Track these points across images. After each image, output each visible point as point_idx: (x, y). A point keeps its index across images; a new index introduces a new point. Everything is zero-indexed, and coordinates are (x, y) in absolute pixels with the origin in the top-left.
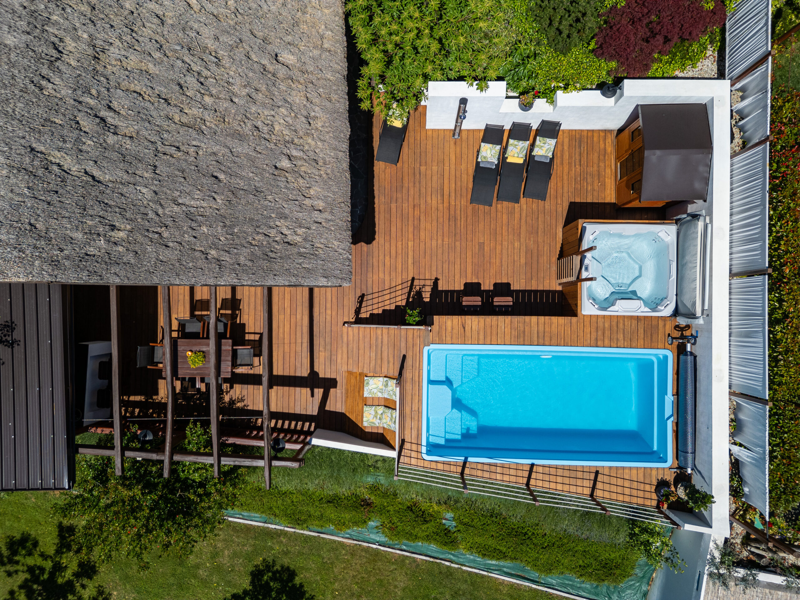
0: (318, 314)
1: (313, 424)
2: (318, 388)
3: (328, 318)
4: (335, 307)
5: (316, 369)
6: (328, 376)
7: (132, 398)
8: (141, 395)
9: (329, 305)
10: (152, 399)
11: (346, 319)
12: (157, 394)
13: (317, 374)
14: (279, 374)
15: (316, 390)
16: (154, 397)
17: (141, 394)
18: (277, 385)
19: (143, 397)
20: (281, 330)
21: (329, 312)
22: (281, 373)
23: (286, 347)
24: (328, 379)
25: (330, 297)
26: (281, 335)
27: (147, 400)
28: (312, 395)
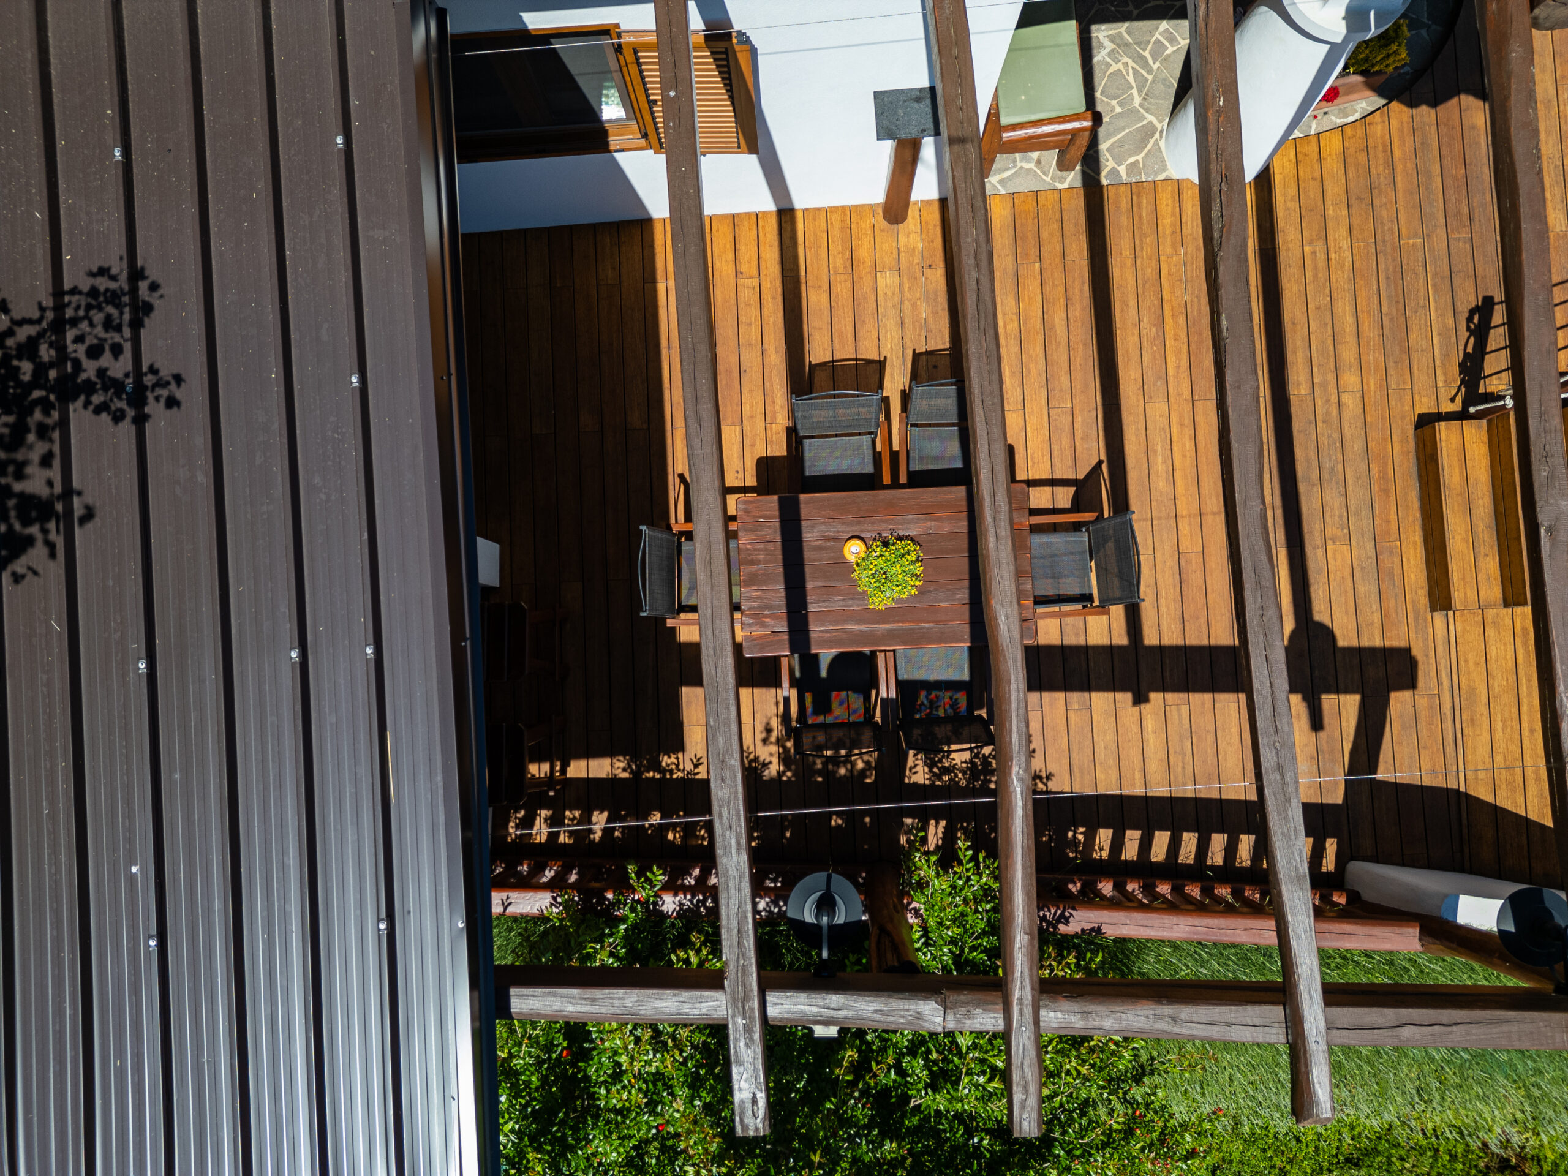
0: (1304, 390)
1: (1331, 846)
2: (1338, 689)
3: (1351, 401)
4: (1373, 357)
5: (1320, 614)
6: (1373, 639)
7: (577, 769)
8: (611, 754)
9: (1348, 353)
10: (657, 766)
11: (1425, 406)
12: (677, 745)
13: (1328, 633)
14: (1167, 641)
15: (1328, 701)
16: (665, 760)
17: (610, 752)
18: (1164, 689)
19: (620, 763)
20: (1160, 465)
21: (1351, 379)
22: (1171, 637)
23: (1185, 527)
24: (1373, 650)
25: (1350, 320)
26: (1161, 485)
27: (637, 775)
28: (1317, 723)
